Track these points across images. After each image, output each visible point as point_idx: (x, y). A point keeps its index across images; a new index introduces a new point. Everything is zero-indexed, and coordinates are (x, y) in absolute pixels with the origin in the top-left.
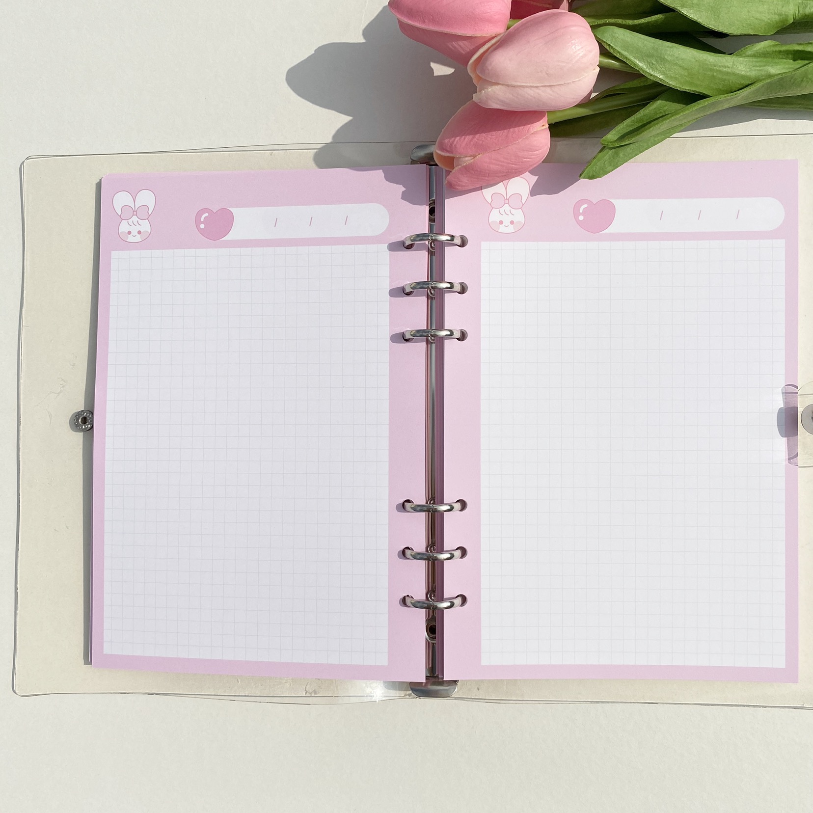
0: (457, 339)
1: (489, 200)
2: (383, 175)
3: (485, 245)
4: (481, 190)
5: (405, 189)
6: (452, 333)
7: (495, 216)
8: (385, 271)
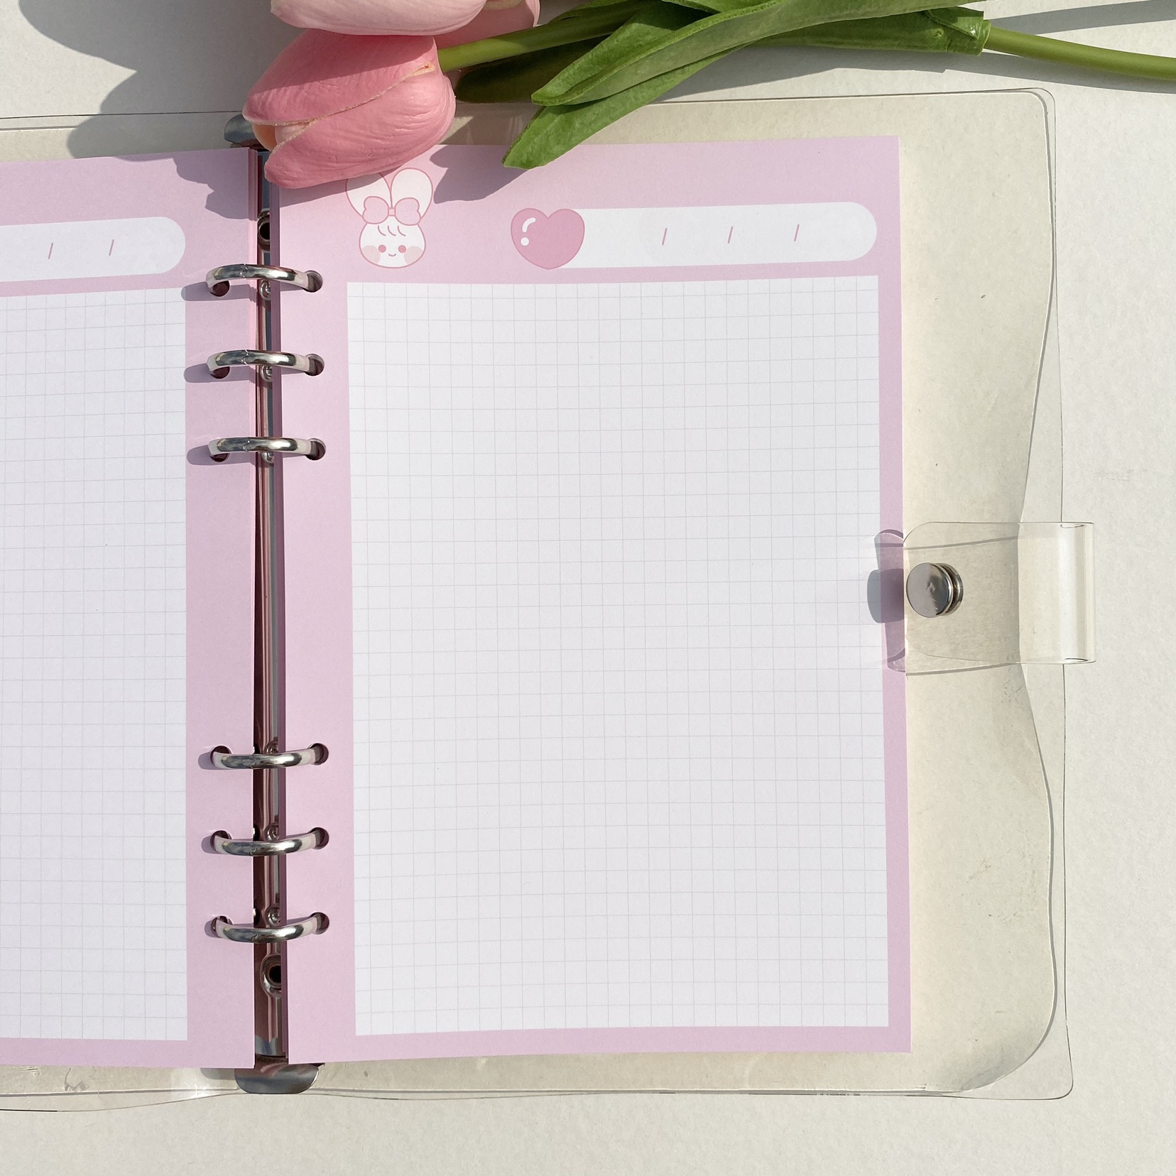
0: (307, 455)
1: (361, 210)
2: (175, 167)
3: (353, 288)
4: (346, 191)
5: (212, 191)
6: (294, 445)
7: (371, 237)
8: (178, 335)
